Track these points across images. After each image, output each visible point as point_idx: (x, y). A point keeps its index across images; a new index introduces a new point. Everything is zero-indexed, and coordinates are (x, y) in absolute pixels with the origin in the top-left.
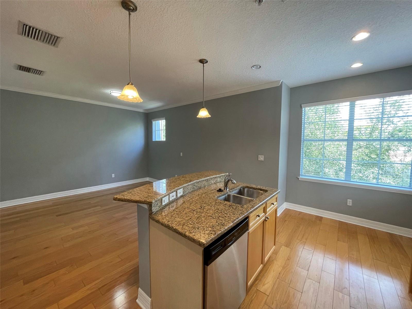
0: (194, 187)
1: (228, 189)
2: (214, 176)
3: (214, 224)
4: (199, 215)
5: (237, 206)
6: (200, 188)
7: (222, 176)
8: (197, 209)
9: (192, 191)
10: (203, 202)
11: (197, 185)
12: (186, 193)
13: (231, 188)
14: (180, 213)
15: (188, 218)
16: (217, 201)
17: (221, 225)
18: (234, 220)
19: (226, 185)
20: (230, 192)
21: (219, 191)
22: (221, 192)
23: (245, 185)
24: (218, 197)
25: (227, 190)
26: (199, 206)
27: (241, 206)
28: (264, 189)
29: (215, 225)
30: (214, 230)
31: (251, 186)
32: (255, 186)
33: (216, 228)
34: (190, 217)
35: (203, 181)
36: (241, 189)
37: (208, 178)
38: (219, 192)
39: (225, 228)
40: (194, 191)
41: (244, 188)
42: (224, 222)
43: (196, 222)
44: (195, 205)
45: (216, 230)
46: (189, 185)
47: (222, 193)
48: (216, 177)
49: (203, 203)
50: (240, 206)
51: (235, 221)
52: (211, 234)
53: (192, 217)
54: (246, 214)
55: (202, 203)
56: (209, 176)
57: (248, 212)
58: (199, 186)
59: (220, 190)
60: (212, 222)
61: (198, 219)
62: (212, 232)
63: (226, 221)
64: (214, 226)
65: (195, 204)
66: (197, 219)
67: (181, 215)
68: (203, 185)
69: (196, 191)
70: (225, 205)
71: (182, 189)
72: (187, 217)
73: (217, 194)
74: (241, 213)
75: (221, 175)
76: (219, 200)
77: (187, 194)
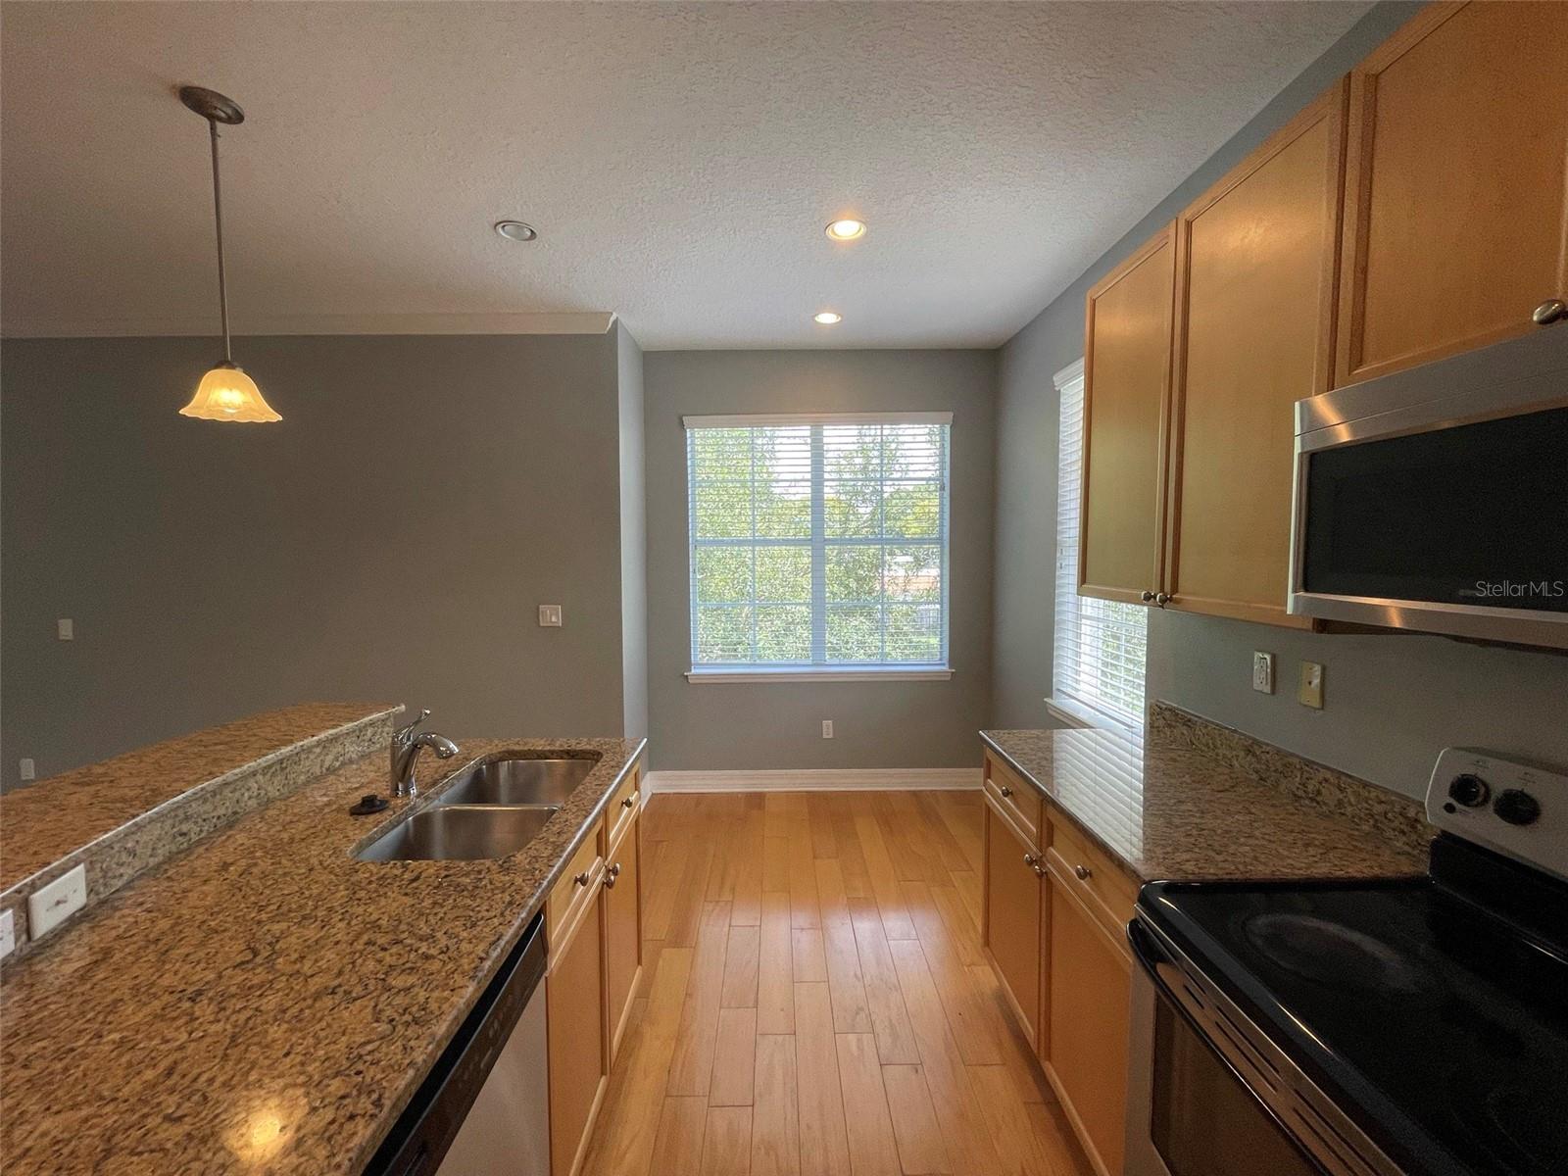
0: (185, 830)
1: (414, 791)
2: (322, 736)
3: (359, 1039)
4: (243, 1017)
5: (480, 872)
6: (231, 822)
7: (372, 724)
8: (220, 977)
9: (170, 859)
10: (261, 909)
11: (205, 812)
12: (119, 883)
13: (428, 780)
14: (59, 1066)
15: (149, 1075)
16: (361, 875)
17: (407, 1024)
18: (477, 961)
19: (402, 772)
20: (426, 798)
21: (364, 810)
22: (377, 816)
23: (497, 746)
24: (361, 847)
25: (407, 792)
26: (235, 950)
27: (501, 866)
28: (584, 747)
29: (369, 1042)
30: (368, 1080)
31: (526, 748)
32: (542, 742)
33: (379, 1062)
34: (163, 1065)
35: (254, 774)
36: (481, 769)
37: (286, 750)
38: (362, 818)
39: (433, 1035)
40: (189, 851)
41: (493, 764)
42: (422, 995)
43: (220, 1079)
44: (201, 954)
45: (379, 1076)
46: (139, 827)
47: (386, 817)
48: (334, 739)
49: (264, 916)
50: (494, 868)
51: (487, 964)
52: (352, 1117)
53: (178, 1055)
54: (532, 902)
55: (259, 922)
56: (292, 742)
57: (540, 884)
58: (221, 811)
59: (369, 806)
60: (344, 1034)
61: (234, 1053)
62: (356, 1104)
63: (437, 987)
64: (360, 1057)
65: (202, 944)
66: (225, 1057)
67: (79, 1073)
68: (250, 798)
69: (201, 850)
70: (415, 885)
71: (81, 868)
72: (132, 1070)
73: (351, 834)
74: (510, 903)
75: (367, 719)
76: (371, 867)
77: (128, 886)
